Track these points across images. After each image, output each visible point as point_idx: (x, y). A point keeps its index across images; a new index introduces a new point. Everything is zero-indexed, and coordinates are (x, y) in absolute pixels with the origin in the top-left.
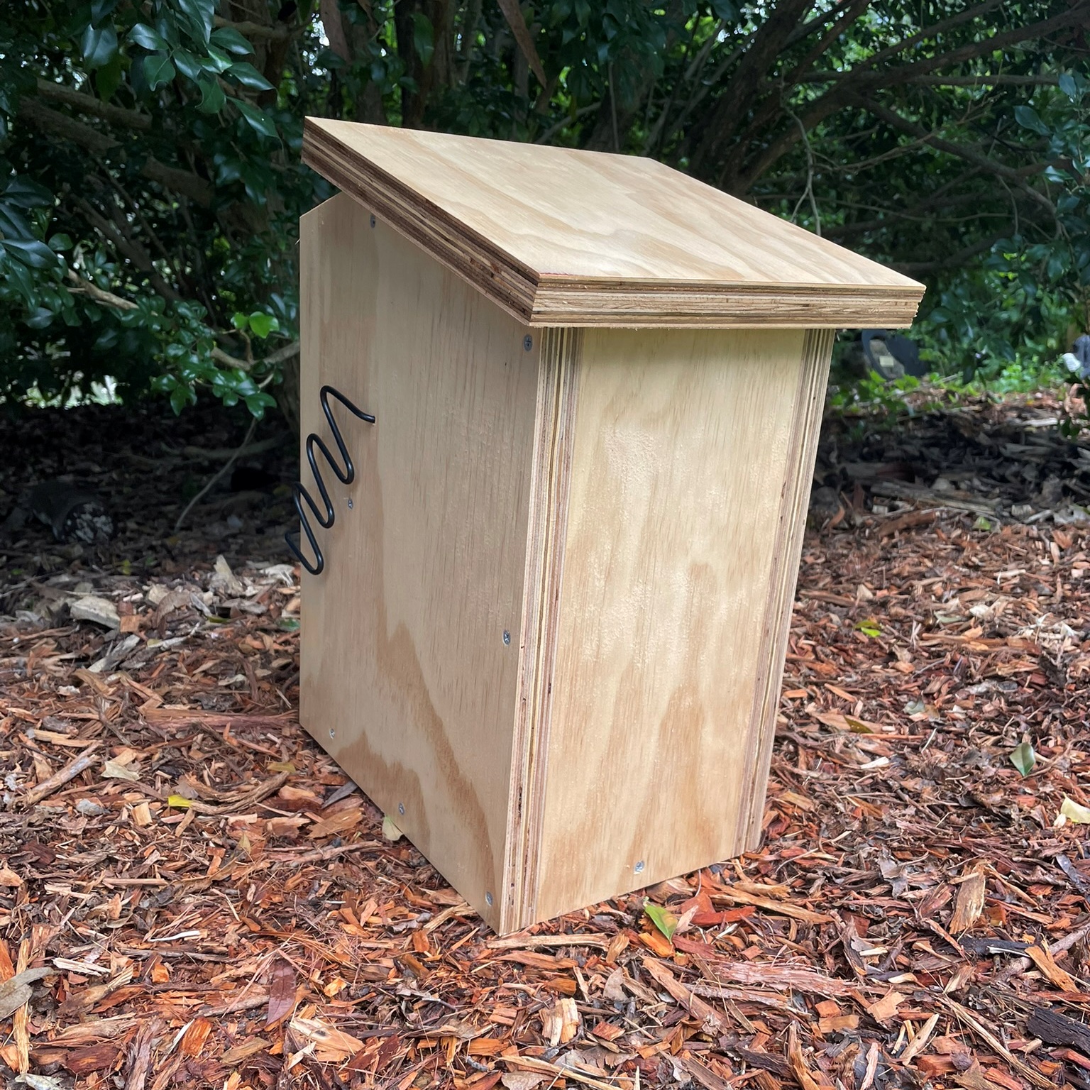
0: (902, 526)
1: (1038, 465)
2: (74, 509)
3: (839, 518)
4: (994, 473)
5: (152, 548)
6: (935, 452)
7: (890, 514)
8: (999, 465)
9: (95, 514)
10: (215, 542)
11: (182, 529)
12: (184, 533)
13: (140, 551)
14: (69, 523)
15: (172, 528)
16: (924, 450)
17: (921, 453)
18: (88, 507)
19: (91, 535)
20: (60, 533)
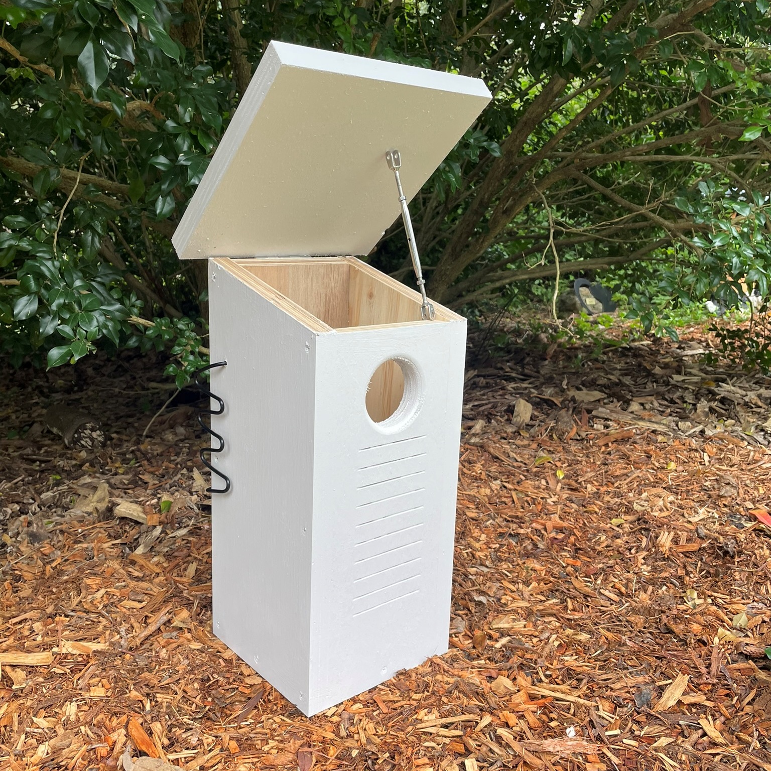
0: (613, 439)
1: (693, 390)
2: (79, 427)
3: (572, 434)
4: (666, 397)
5: (133, 452)
7: (605, 431)
8: (669, 391)
9: (93, 430)
11: (147, 436)
12: (149, 440)
13: (124, 454)
14: (76, 435)
15: (141, 436)
16: (621, 378)
17: (619, 380)
18: (89, 425)
19: (90, 443)
20: (69, 442)
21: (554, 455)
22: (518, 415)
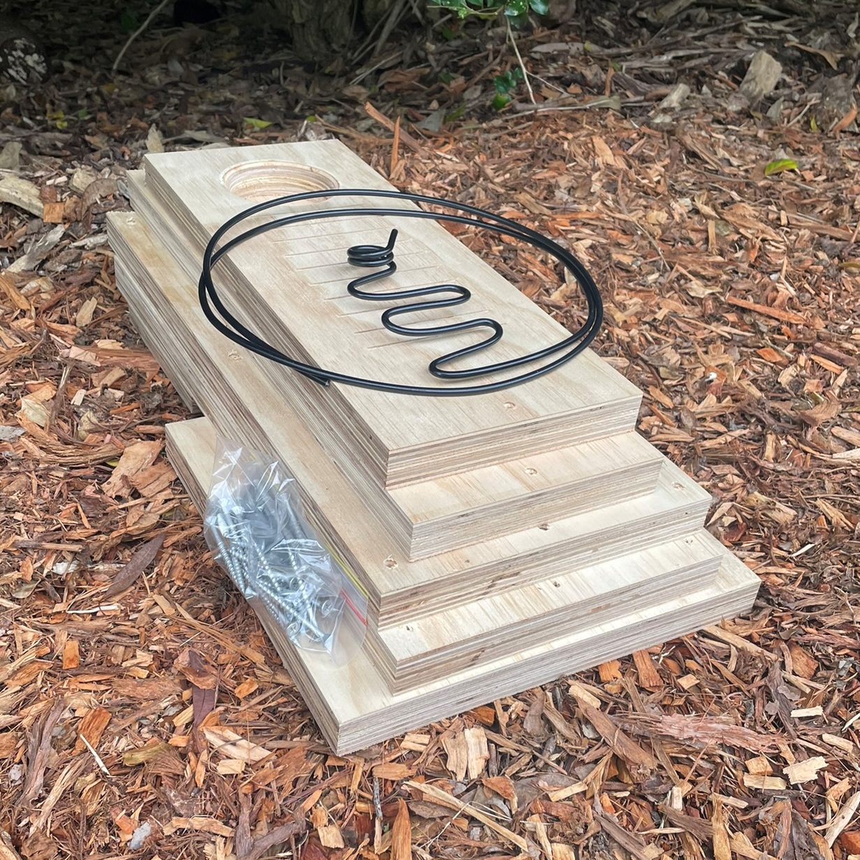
5: (88, 96)
9: (27, 51)
10: (153, 92)
11: (120, 72)
12: (121, 77)
13: (74, 98)
15: (110, 70)
21: (804, 159)
22: (753, 79)
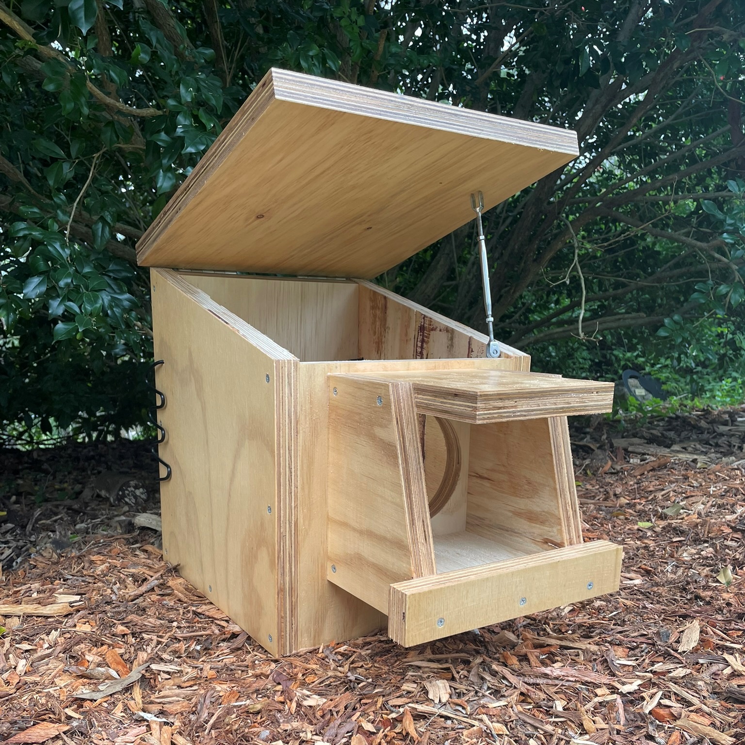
0: (649, 468)
1: (740, 436)
2: (124, 485)
3: (607, 468)
4: (711, 442)
6: (672, 434)
7: (642, 463)
8: (714, 438)
14: (121, 493)
16: (664, 432)
17: (662, 434)
18: (132, 483)
19: (134, 501)
20: (114, 501)
